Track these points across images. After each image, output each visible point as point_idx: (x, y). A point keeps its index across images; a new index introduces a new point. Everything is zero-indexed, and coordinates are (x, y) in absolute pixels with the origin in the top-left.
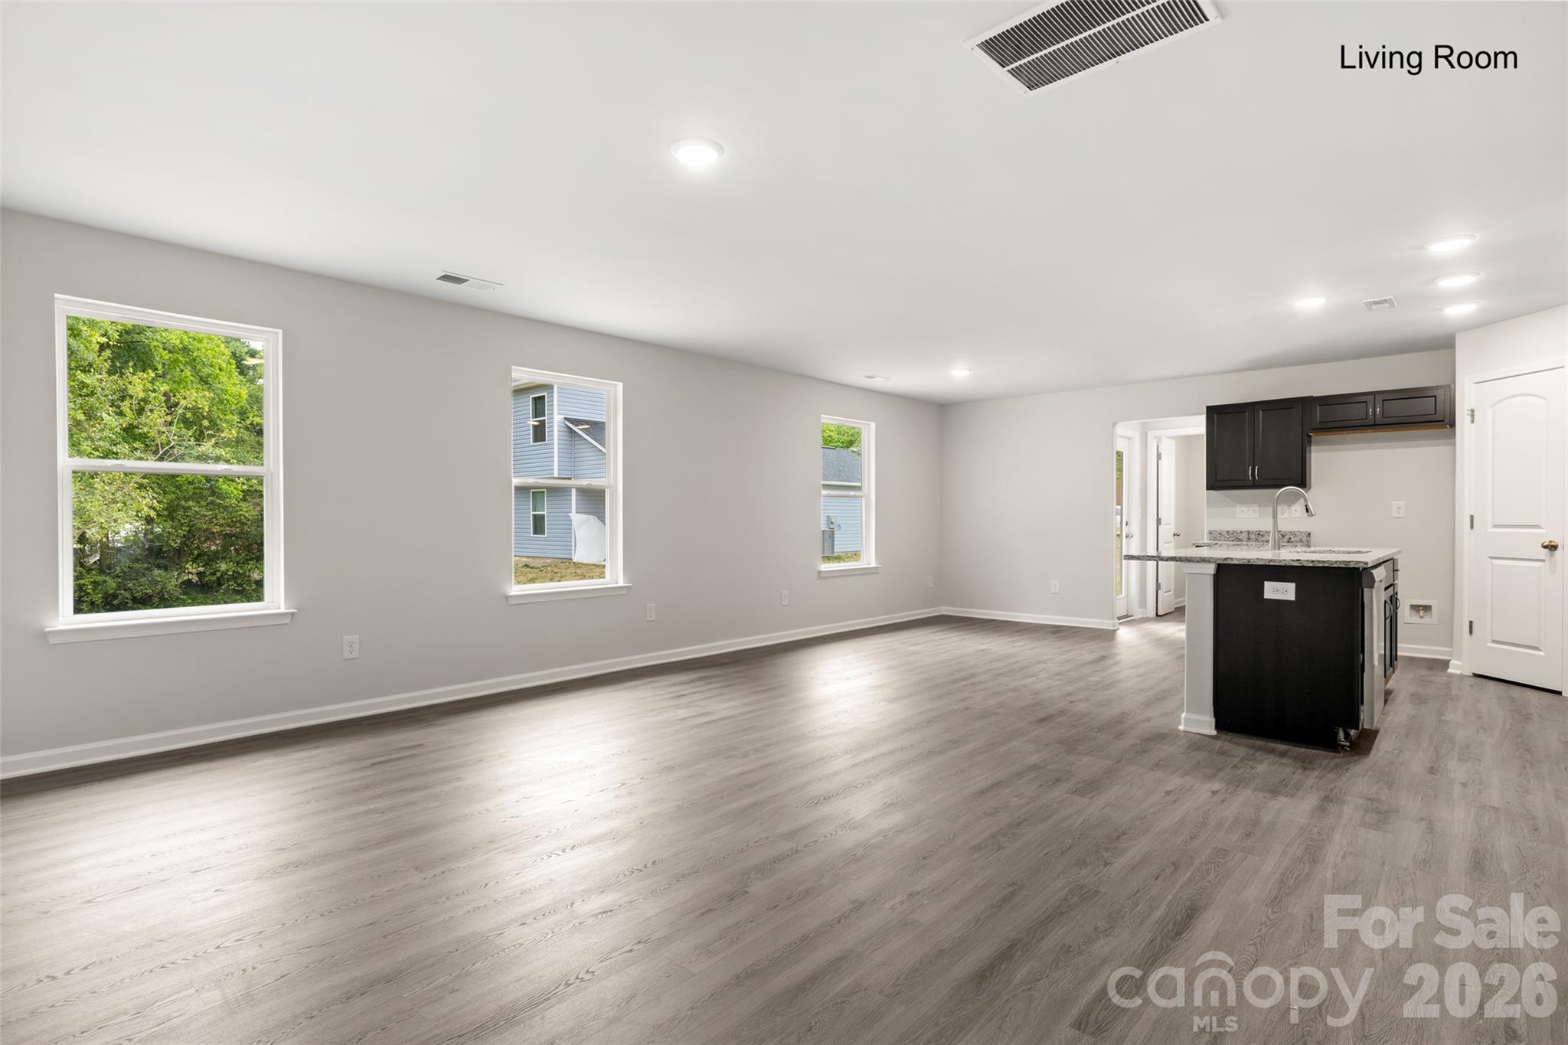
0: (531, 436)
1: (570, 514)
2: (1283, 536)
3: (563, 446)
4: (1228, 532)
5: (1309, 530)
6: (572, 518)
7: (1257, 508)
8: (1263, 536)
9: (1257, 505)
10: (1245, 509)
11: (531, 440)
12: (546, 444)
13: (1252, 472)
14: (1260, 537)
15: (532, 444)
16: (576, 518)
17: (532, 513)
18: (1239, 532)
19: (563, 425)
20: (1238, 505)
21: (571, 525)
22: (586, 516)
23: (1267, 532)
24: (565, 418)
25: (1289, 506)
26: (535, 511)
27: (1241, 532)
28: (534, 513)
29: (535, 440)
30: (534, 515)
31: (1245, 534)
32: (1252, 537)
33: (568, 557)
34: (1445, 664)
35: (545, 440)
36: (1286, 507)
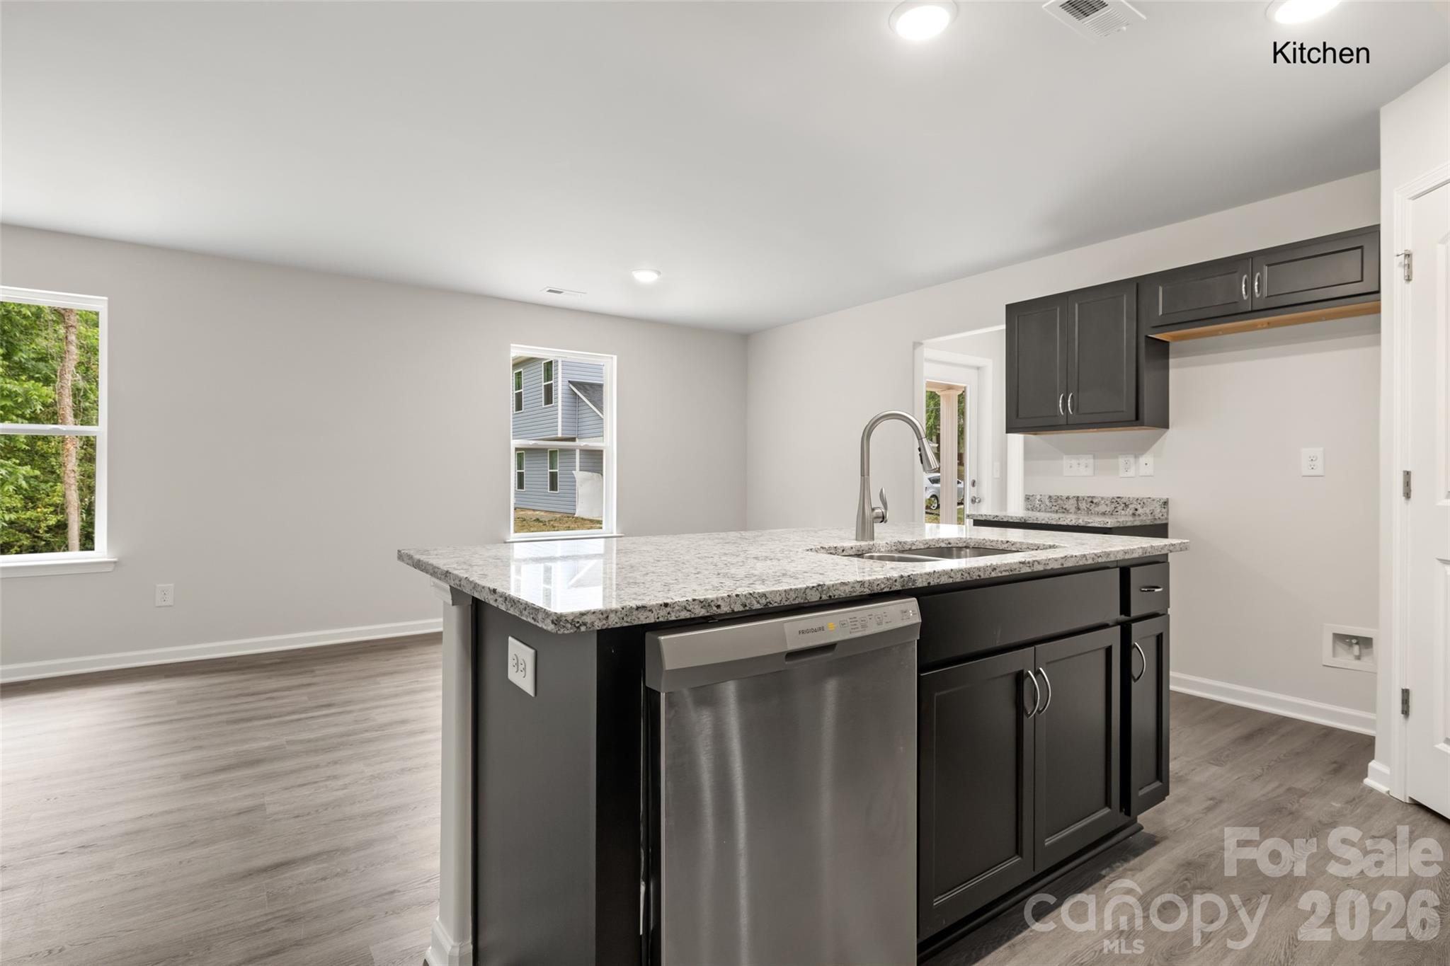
0: (543, 399)
1: (574, 472)
2: (1126, 505)
3: (566, 408)
4: (1050, 497)
5: (1165, 497)
6: (575, 476)
7: (1091, 461)
8: (1097, 504)
9: (1091, 456)
10: (1074, 462)
11: (543, 403)
12: (553, 406)
13: (1063, 405)
14: (1093, 505)
15: (543, 406)
16: (579, 475)
17: (549, 471)
18: (1064, 498)
19: (566, 388)
20: (1065, 457)
21: (575, 482)
22: (590, 473)
23: (1102, 498)
24: (569, 382)
25: (1136, 457)
26: (552, 469)
27: (1068, 498)
28: (552, 471)
29: (546, 404)
30: (550, 472)
31: (1073, 501)
32: (1083, 505)
33: (572, 511)
34: (1361, 748)
35: (552, 403)
36: (1132, 459)
